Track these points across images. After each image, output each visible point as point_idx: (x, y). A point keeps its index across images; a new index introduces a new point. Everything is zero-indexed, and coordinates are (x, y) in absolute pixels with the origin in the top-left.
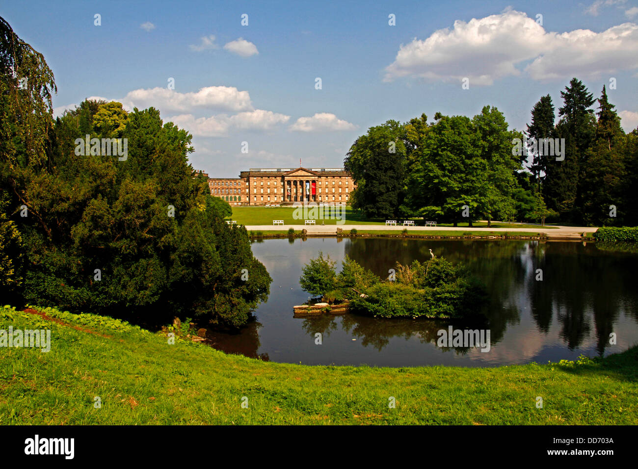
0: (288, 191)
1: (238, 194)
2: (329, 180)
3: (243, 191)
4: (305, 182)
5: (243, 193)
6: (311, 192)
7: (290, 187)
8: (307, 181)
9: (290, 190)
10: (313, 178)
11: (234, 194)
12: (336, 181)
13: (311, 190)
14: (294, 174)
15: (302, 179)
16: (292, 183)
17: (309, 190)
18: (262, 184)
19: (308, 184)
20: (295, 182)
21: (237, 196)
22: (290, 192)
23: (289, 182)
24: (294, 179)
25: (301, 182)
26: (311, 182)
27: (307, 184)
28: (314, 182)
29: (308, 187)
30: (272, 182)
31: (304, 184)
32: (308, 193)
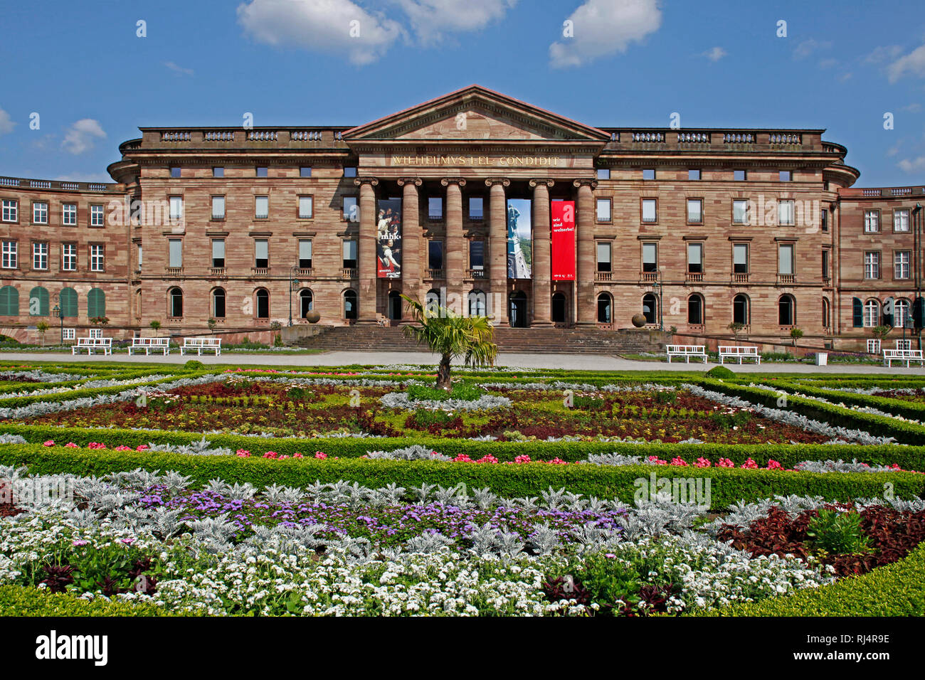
0: (380, 252)
1: (87, 278)
2: (664, 191)
3: (122, 257)
4: (498, 190)
5: (120, 270)
6: (545, 262)
7: (398, 222)
8: (519, 189)
9: (398, 244)
10: (562, 162)
11: (62, 276)
12: (711, 196)
13: (545, 244)
14: (423, 134)
15: (479, 167)
16: (411, 195)
17: (531, 249)
18: (218, 208)
19: (521, 206)
20: (431, 189)
21: (83, 289)
22: (399, 257)
23: (388, 190)
24: (427, 167)
25: (475, 189)
26: (542, 192)
27: (515, 204)
28: (564, 190)
29: (523, 229)
30: (281, 196)
31: (498, 202)
32: (523, 272)
